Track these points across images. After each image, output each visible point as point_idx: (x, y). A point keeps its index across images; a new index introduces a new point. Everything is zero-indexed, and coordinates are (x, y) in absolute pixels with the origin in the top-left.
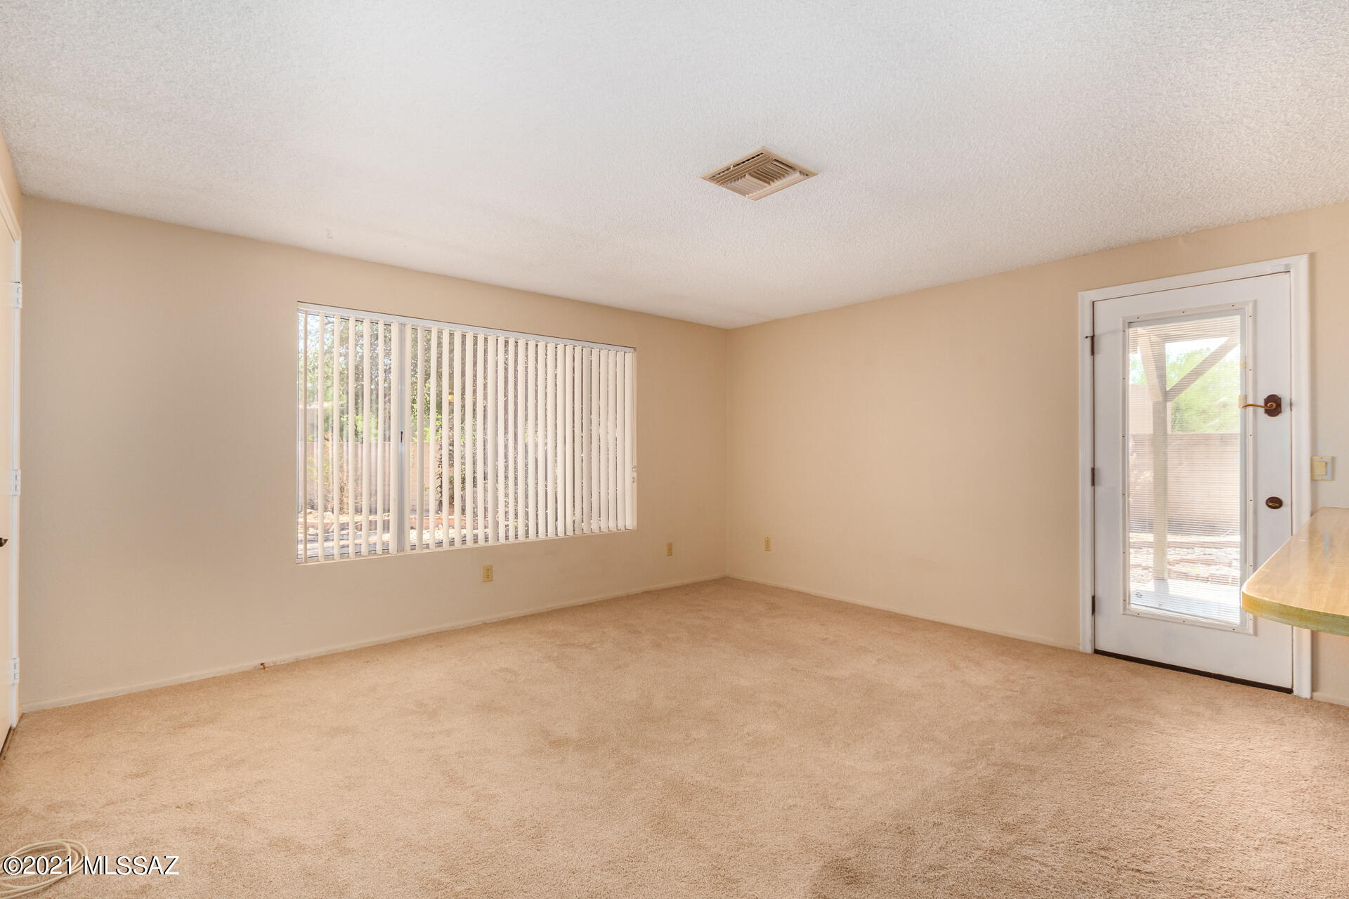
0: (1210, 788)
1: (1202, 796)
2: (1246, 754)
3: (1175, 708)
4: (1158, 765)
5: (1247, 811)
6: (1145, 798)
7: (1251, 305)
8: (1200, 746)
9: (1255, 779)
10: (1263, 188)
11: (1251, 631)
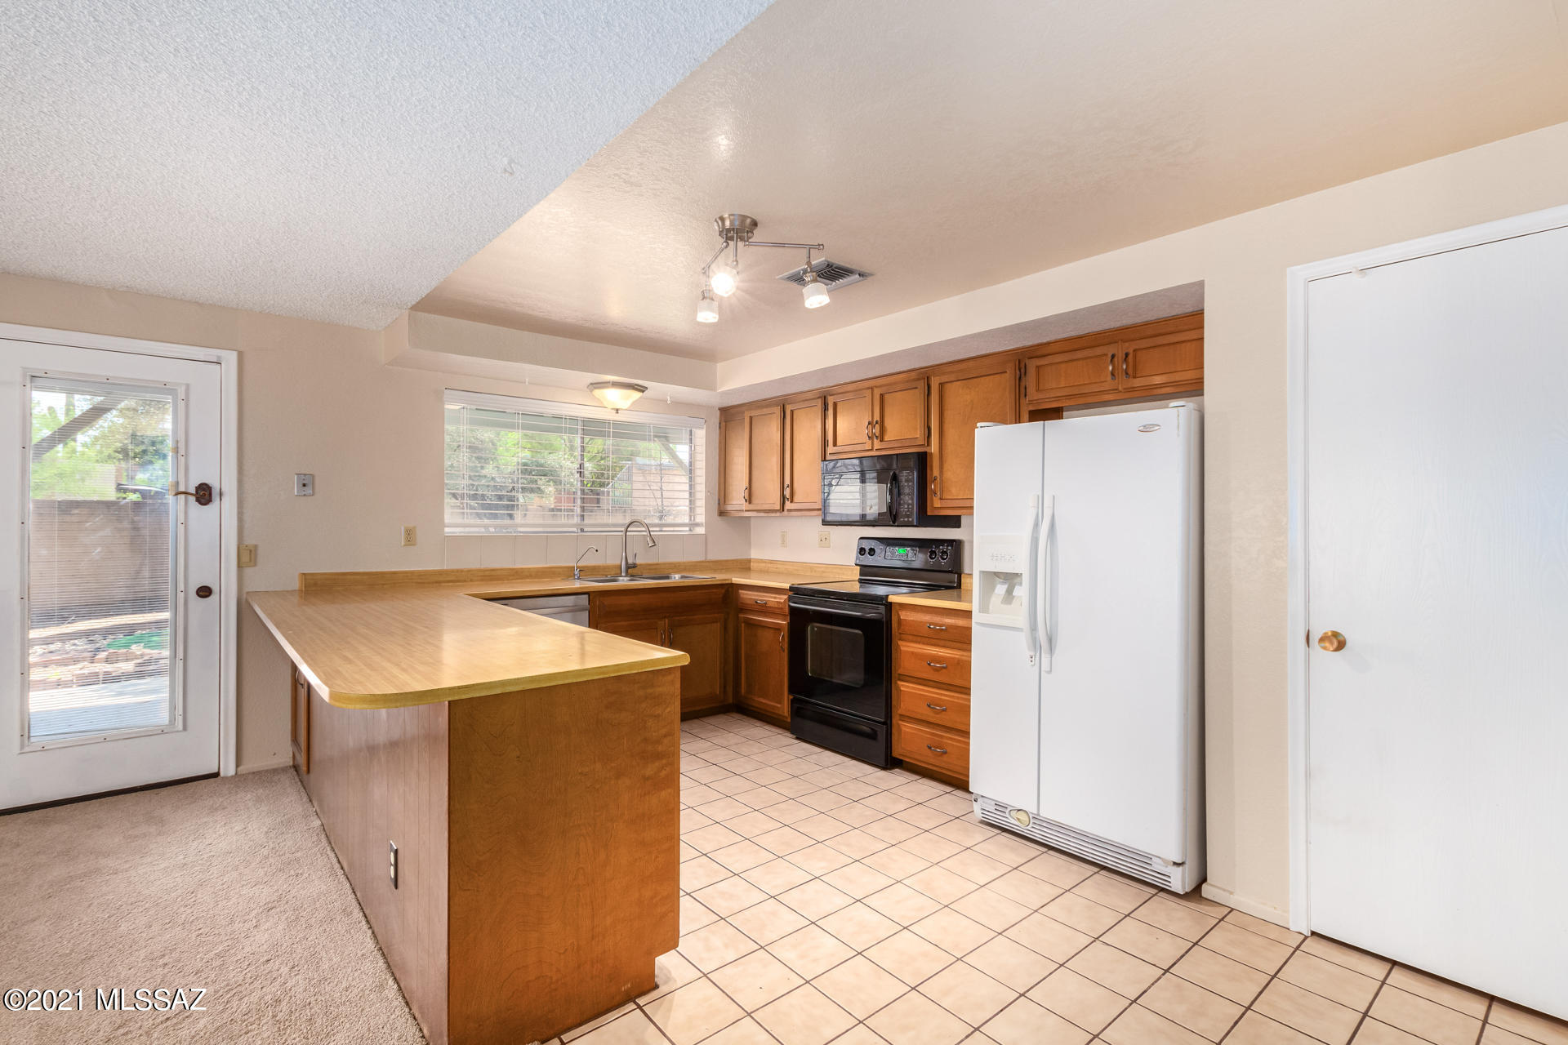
0: (192, 900)
1: (190, 911)
2: (208, 850)
3: (117, 840)
4: (130, 907)
5: (234, 900)
6: (135, 948)
7: (183, 388)
8: (162, 866)
9: (226, 869)
10: (212, 280)
11: (180, 727)
